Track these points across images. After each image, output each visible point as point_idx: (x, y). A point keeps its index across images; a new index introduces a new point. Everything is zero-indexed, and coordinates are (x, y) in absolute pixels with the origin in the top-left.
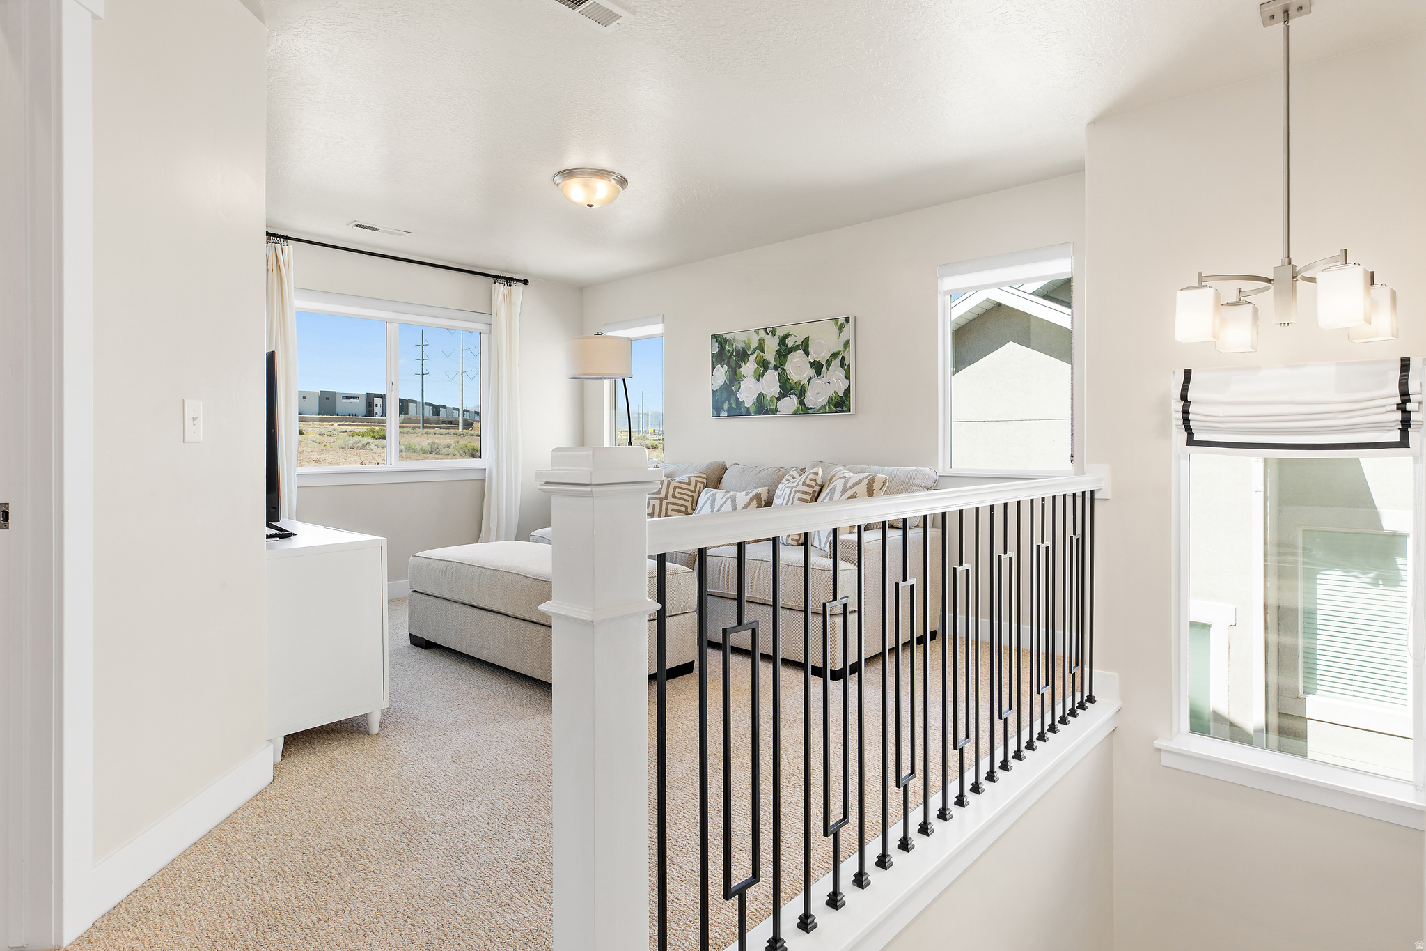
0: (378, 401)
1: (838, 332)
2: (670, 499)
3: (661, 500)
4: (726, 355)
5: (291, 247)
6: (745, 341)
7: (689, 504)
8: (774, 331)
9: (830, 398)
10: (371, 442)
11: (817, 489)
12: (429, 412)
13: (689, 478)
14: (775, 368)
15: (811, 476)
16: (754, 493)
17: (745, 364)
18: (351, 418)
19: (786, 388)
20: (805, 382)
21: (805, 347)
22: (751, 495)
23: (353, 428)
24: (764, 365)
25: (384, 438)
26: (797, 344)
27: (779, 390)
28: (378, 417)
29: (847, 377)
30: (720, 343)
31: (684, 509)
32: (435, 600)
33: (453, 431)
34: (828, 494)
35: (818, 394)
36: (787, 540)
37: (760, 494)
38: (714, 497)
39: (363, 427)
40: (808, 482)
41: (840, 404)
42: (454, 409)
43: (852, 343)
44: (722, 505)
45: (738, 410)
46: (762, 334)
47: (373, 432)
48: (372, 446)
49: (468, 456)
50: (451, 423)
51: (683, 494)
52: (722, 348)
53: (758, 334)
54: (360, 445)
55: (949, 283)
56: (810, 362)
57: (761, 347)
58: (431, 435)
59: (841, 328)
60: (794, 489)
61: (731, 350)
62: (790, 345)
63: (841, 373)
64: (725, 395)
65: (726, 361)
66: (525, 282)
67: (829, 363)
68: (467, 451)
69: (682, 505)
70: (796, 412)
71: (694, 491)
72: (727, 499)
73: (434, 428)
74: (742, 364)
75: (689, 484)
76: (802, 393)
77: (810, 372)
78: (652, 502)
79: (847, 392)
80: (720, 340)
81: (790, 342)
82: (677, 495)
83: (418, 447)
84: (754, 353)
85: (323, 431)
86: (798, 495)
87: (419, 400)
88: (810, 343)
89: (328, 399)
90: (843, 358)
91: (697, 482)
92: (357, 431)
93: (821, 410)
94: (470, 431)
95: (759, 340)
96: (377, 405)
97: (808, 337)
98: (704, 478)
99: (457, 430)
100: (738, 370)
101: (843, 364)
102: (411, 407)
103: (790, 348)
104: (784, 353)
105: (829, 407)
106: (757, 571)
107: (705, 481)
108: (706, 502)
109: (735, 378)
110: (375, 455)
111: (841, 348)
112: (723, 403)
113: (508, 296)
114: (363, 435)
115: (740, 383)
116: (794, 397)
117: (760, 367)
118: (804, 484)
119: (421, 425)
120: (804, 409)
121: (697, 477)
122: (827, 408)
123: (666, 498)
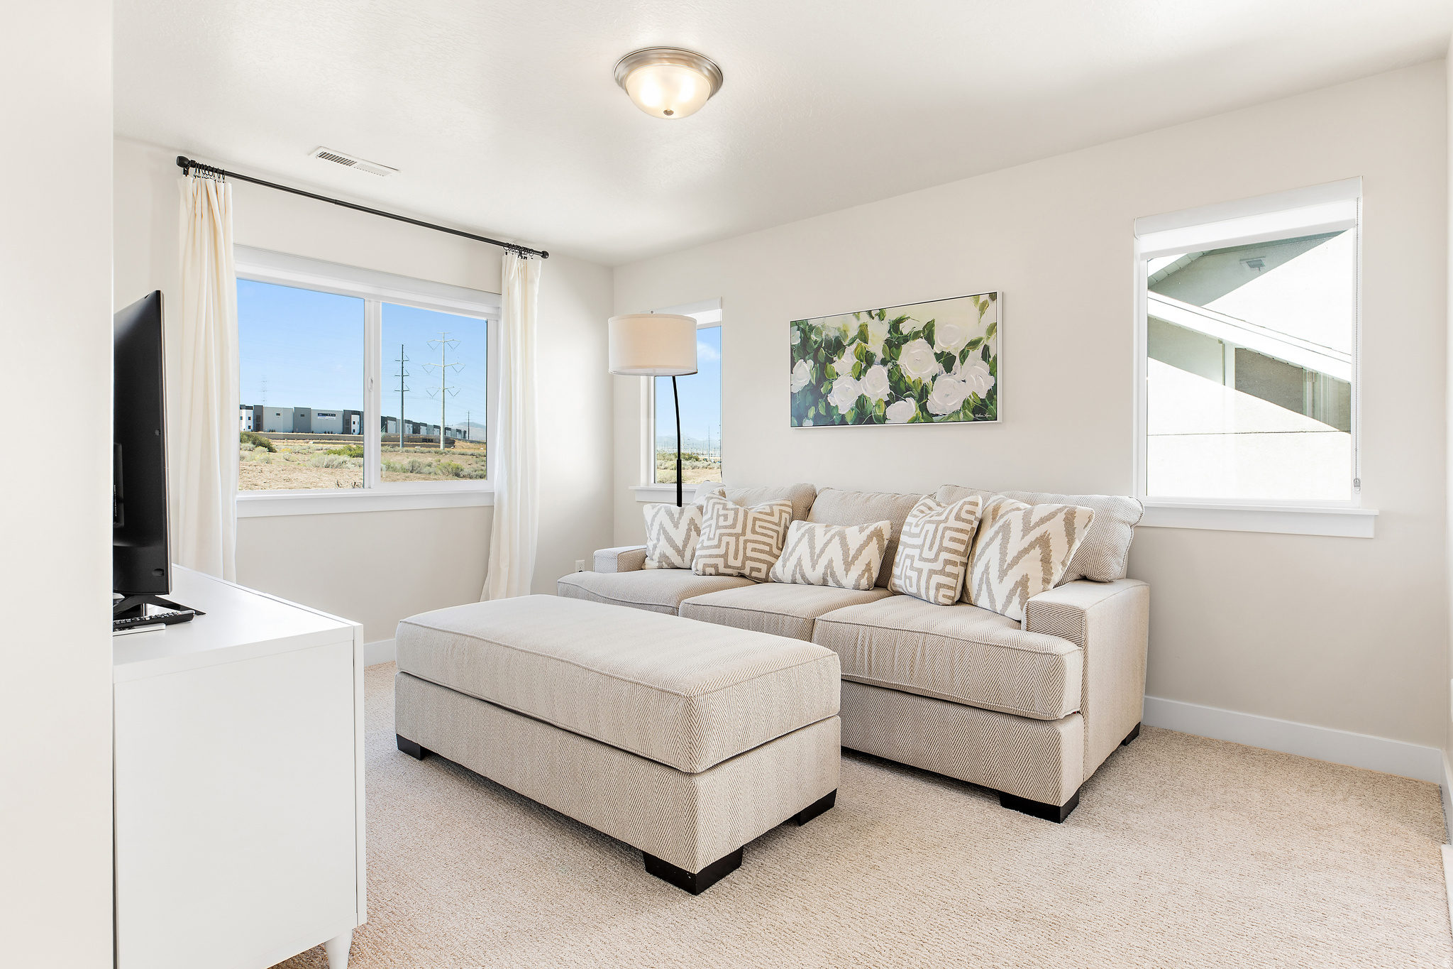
0: (355, 418)
1: (979, 312)
2: (749, 535)
3: (737, 536)
4: (812, 347)
5: (230, 185)
6: (839, 329)
7: (773, 542)
8: (881, 315)
9: (966, 402)
10: (348, 460)
11: (976, 524)
12: (409, 430)
13: (771, 507)
14: (884, 362)
15: (967, 507)
16: (872, 528)
17: (839, 358)
18: (327, 436)
19: (899, 389)
20: (927, 381)
21: (928, 333)
22: (868, 532)
23: (328, 446)
24: (868, 359)
25: (362, 456)
26: (915, 330)
27: (889, 391)
28: (355, 435)
29: (993, 372)
30: (803, 331)
31: (767, 548)
32: (435, 689)
33: (434, 449)
34: (997, 533)
35: (946, 396)
36: (936, 597)
37: (881, 530)
38: (811, 533)
39: (340, 446)
40: (964, 515)
41: (982, 409)
42: (435, 427)
43: (999, 327)
44: (826, 545)
45: (829, 418)
46: (865, 318)
47: (350, 450)
48: (349, 465)
49: (451, 475)
50: (431, 441)
51: (765, 528)
52: (805, 339)
53: (858, 318)
54: (335, 463)
55: (1147, 242)
56: (936, 354)
57: (863, 336)
58: (411, 454)
59: (983, 307)
60: (942, 526)
61: (819, 340)
62: (905, 332)
63: (984, 368)
64: (810, 398)
65: (812, 354)
66: (544, 254)
67: (964, 355)
68: (450, 470)
69: (764, 543)
70: (914, 421)
71: (778, 524)
72: (833, 537)
73: (414, 446)
74: (834, 359)
75: (772, 514)
76: (923, 395)
77: (937, 367)
78: (725, 539)
79: (992, 393)
80: (804, 328)
81: (905, 329)
82: (758, 529)
83: (398, 466)
84: (852, 343)
85: (297, 448)
86: (949, 534)
87: (399, 417)
88: (936, 329)
89: (302, 415)
90: (986, 349)
91: (781, 512)
92: (334, 449)
93: (952, 417)
94: (451, 449)
95: (860, 326)
96: (354, 423)
97: (934, 320)
98: (788, 506)
99: (438, 449)
100: (829, 366)
101: (985, 355)
102: (391, 424)
103: (907, 336)
104: (896, 341)
105: (965, 414)
106: (919, 649)
107: (791, 511)
108: (800, 540)
109: (824, 376)
110: (352, 474)
111: (983, 334)
112: (808, 408)
113: (524, 272)
114: (339, 453)
115: (832, 383)
116: (911, 400)
117: (862, 361)
118: (958, 518)
119: (401, 443)
120: (926, 416)
121: (781, 505)
122: (961, 415)
123: (744, 533)
